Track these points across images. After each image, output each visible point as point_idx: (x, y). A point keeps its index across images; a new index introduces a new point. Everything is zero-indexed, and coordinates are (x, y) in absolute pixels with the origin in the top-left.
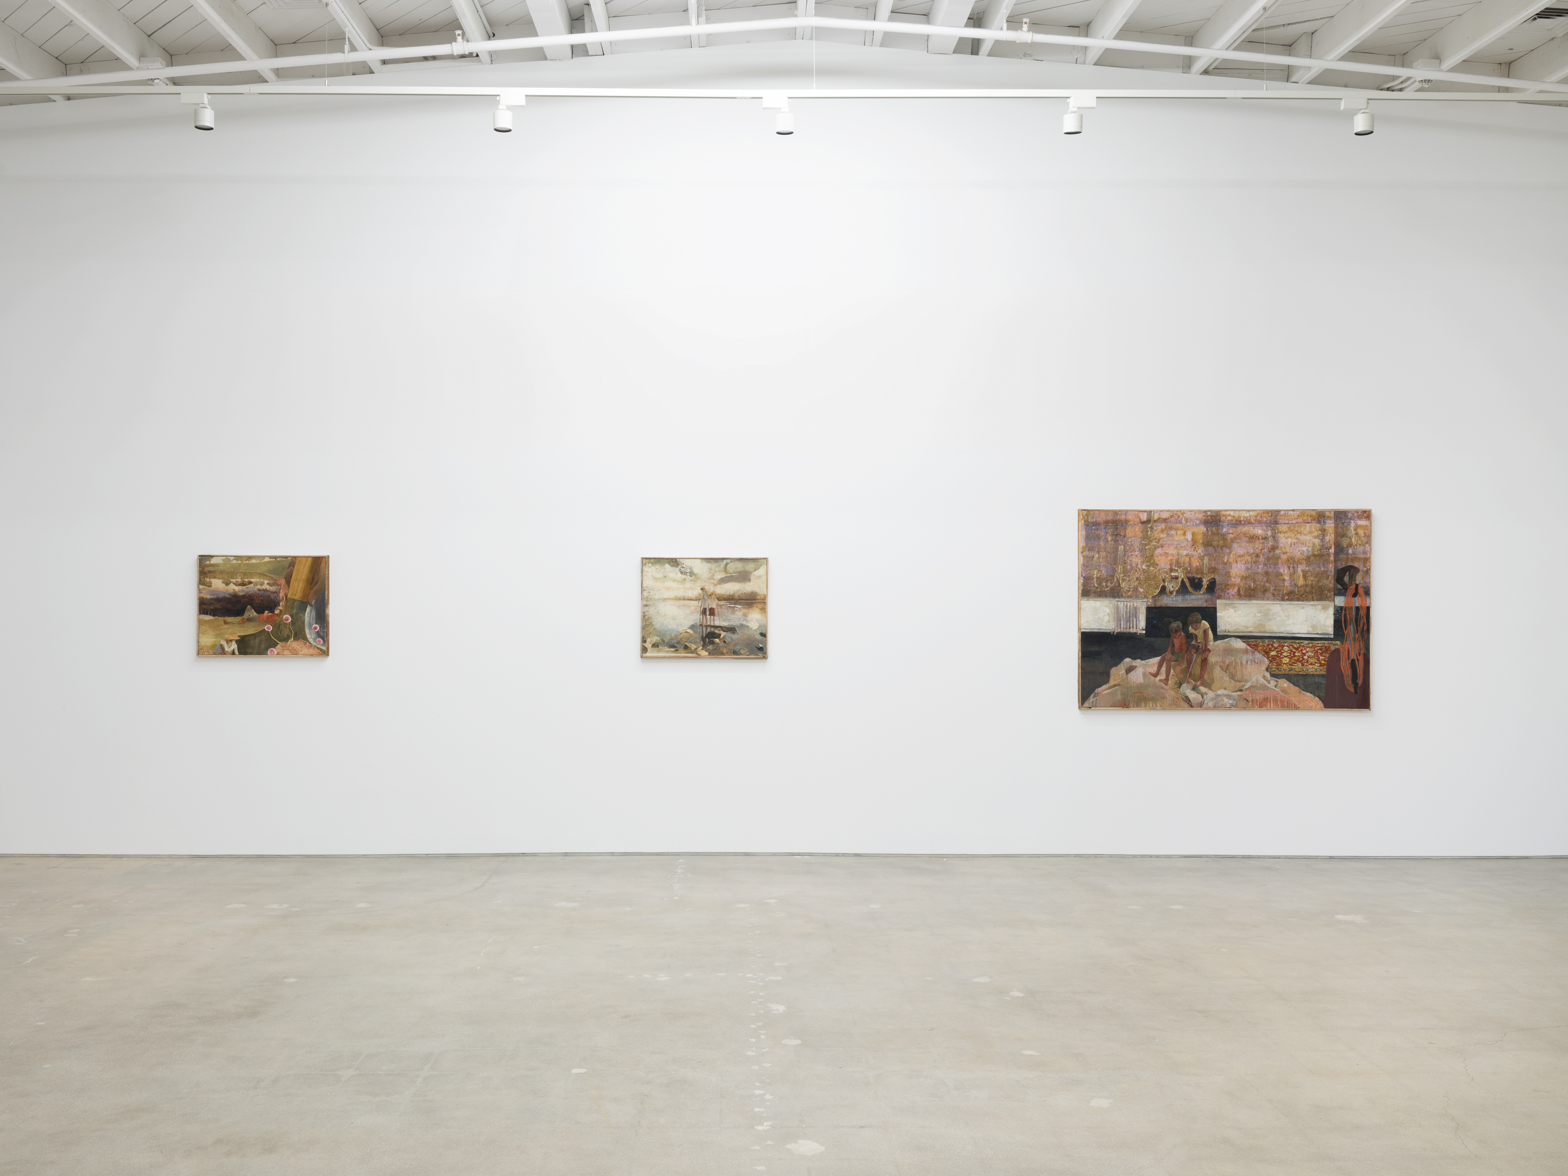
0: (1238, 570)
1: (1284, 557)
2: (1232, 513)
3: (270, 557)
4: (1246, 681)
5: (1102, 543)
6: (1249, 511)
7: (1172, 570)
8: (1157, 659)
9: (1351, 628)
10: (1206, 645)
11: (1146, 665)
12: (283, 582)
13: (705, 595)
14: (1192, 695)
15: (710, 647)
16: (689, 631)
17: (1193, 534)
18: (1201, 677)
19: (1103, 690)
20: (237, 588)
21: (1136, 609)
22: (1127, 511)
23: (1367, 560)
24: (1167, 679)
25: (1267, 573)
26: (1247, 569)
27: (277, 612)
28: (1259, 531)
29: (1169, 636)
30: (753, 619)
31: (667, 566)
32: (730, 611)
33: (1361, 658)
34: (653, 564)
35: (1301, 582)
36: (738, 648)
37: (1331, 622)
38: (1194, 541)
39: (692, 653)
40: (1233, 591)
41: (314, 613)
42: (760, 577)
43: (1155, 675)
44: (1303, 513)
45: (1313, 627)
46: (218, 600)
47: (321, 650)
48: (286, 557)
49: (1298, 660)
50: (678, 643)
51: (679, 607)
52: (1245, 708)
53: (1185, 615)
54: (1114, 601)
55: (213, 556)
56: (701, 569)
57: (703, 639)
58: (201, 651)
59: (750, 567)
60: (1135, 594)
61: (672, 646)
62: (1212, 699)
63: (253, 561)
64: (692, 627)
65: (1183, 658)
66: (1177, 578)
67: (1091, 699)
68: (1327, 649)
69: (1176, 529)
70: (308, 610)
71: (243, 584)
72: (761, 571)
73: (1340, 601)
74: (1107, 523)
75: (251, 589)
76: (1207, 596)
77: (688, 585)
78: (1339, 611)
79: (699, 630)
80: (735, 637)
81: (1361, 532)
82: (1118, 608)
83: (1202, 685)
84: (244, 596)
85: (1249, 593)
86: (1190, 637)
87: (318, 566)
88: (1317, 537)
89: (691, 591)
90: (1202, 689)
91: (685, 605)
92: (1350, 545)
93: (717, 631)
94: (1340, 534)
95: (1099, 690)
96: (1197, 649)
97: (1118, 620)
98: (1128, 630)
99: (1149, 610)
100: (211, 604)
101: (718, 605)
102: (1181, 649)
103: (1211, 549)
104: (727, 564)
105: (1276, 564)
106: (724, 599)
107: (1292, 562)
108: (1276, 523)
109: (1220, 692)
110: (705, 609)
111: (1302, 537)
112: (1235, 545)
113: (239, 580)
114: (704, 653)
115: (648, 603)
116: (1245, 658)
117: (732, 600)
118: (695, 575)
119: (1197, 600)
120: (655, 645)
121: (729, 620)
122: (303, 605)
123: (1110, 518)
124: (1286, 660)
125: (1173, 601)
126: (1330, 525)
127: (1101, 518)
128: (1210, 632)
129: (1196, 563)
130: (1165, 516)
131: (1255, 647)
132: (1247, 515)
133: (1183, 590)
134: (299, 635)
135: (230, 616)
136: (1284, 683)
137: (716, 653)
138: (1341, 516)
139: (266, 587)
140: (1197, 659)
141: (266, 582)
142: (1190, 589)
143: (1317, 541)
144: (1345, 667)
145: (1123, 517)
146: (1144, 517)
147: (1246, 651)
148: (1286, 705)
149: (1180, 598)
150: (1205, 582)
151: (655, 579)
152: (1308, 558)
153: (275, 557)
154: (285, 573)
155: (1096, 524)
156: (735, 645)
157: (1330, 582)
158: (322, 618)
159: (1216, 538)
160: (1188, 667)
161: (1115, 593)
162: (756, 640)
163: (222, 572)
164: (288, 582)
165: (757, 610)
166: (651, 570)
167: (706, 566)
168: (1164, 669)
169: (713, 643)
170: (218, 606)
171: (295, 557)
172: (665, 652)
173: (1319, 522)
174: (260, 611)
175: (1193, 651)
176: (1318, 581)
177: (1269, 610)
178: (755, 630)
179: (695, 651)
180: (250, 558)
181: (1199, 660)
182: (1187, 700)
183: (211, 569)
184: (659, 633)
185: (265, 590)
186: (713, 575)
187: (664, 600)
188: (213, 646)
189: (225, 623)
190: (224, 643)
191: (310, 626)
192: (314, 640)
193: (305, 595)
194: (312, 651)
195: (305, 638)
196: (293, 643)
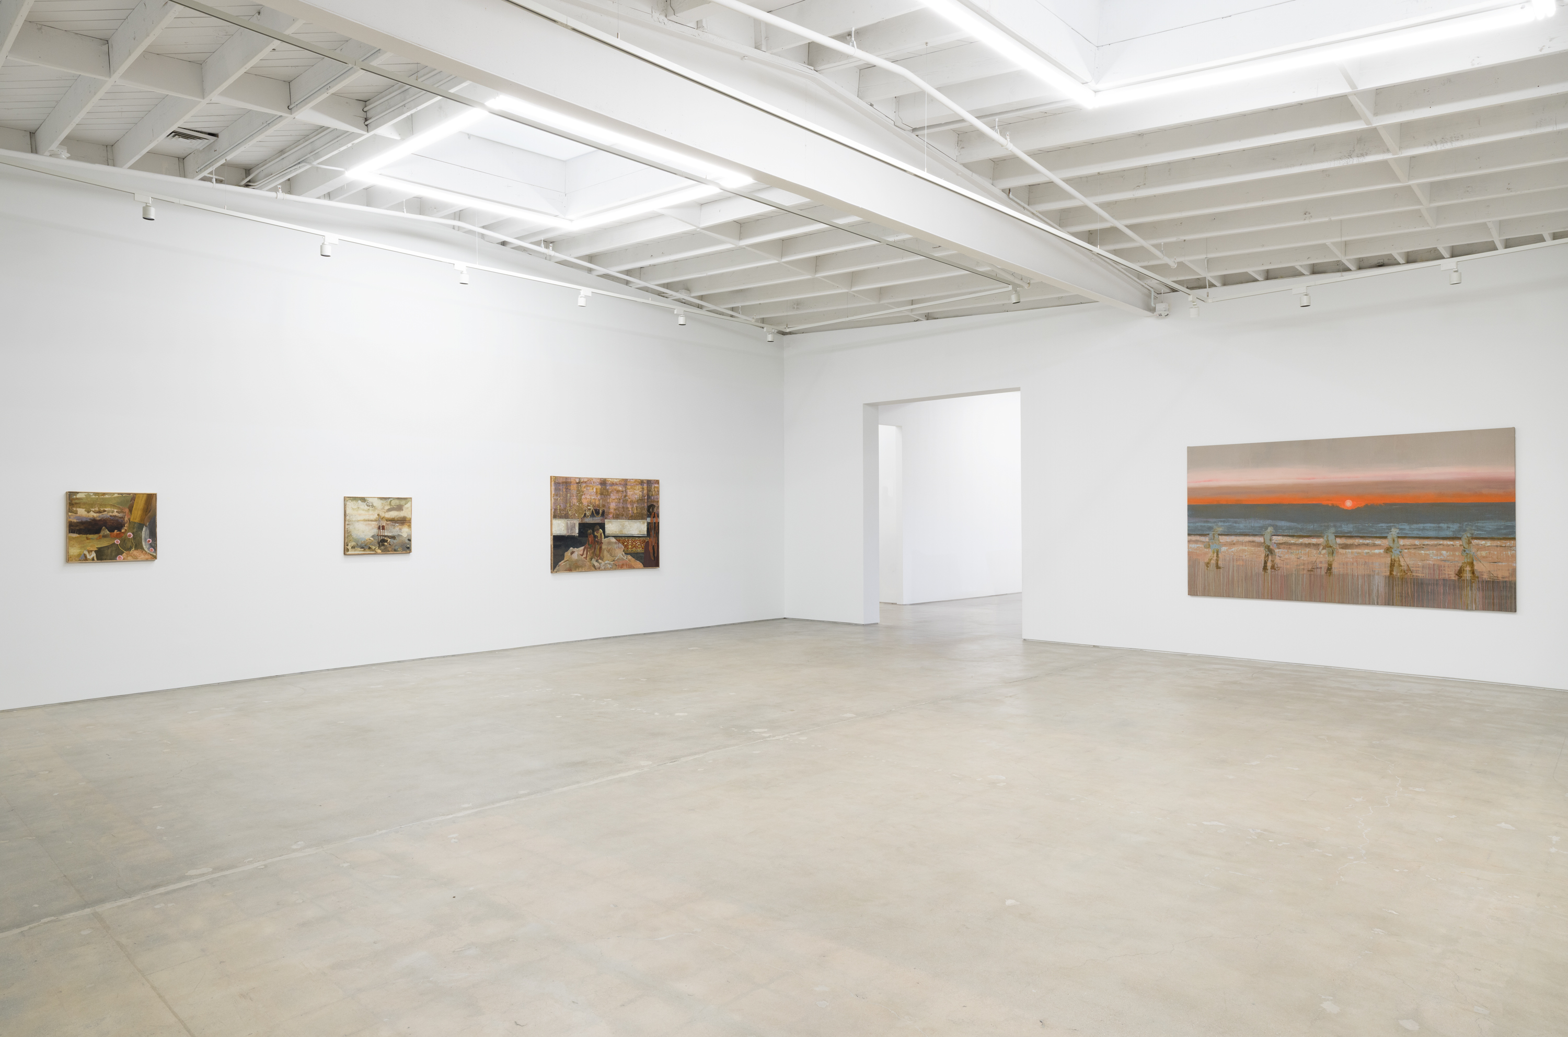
0: (613, 505)
1: (629, 500)
2: (610, 480)
3: (118, 493)
4: (616, 557)
5: (561, 493)
6: (616, 479)
7: (588, 506)
8: (582, 548)
9: (653, 532)
10: (601, 541)
11: (578, 551)
12: (125, 510)
13: (380, 518)
14: (596, 564)
15: (382, 548)
16: (371, 538)
17: (596, 489)
18: (599, 555)
19: (562, 563)
20: (93, 515)
21: (574, 524)
22: (571, 477)
23: (658, 502)
24: (586, 557)
25: (623, 507)
26: (616, 505)
27: (123, 531)
28: (620, 488)
29: (587, 537)
30: (404, 532)
31: (360, 502)
32: (393, 527)
33: (656, 545)
34: (352, 500)
35: (635, 512)
36: (397, 547)
37: (646, 529)
38: (597, 492)
39: (373, 551)
40: (611, 516)
41: (148, 531)
42: (408, 508)
43: (582, 555)
44: (636, 480)
45: (640, 531)
46: (82, 523)
47: (153, 555)
48: (129, 494)
49: (634, 546)
50: (365, 545)
51: (366, 525)
52: (615, 569)
53: (593, 526)
54: (566, 520)
55: (79, 493)
56: (378, 503)
57: (379, 543)
58: (69, 559)
59: (403, 502)
60: (573, 517)
61: (362, 548)
62: (604, 565)
63: (106, 496)
64: (373, 536)
65: (592, 547)
66: (590, 509)
67: (557, 568)
68: (645, 541)
69: (590, 487)
70: (144, 529)
71: (98, 512)
72: (408, 505)
73: (649, 520)
74: (563, 483)
75: (106, 515)
76: (601, 518)
77: (371, 512)
78: (648, 524)
79: (377, 538)
80: (395, 541)
81: (656, 490)
82: (567, 523)
83: (600, 559)
84: (99, 520)
85: (617, 517)
86: (595, 537)
87: (151, 500)
88: (641, 491)
89: (372, 516)
90: (600, 561)
91: (369, 524)
92: (652, 495)
93: (386, 539)
94: (649, 490)
95: (560, 563)
96: (598, 542)
97: (568, 529)
98: (571, 534)
99: (580, 524)
100: (77, 526)
101: (386, 524)
102: (592, 543)
103: (603, 496)
104: (391, 501)
105: (626, 503)
106: (390, 521)
107: (632, 502)
108: (626, 485)
109: (606, 562)
110: (380, 526)
111: (635, 491)
112: (612, 495)
113: (94, 509)
114: (379, 551)
115: (350, 523)
116: (615, 546)
117: (393, 521)
118: (375, 507)
119: (597, 520)
120: (353, 547)
121: (392, 532)
122: (140, 526)
123: (564, 480)
124: (630, 547)
125: (589, 520)
126: (645, 486)
127: (561, 481)
128: (603, 534)
129: (597, 503)
130: (585, 480)
131: (619, 541)
132: (616, 481)
133: (592, 515)
134: (138, 547)
135: (90, 534)
136: (630, 557)
137: (386, 551)
138: (649, 482)
139: (118, 514)
140: (598, 547)
141: (114, 511)
142: (595, 514)
143: (641, 493)
144: (651, 548)
145: (569, 480)
146: (578, 481)
147: (616, 543)
148: (630, 567)
149: (591, 519)
150: (601, 512)
151: (353, 509)
152: (638, 500)
153: (121, 494)
154: (128, 505)
155: (559, 483)
156: (395, 546)
157: (645, 512)
158: (153, 534)
159: (605, 491)
160: (594, 551)
161: (566, 516)
162: (406, 543)
163: (83, 504)
164: (131, 511)
165: (406, 526)
166: (350, 504)
167: (380, 502)
168: (585, 552)
169: (383, 545)
170: (82, 527)
172: (359, 551)
173: (641, 485)
174: (111, 531)
175: (596, 543)
176: (641, 511)
177: (624, 524)
178: (406, 538)
179: (374, 550)
180: (105, 494)
181: (599, 547)
182: (594, 566)
183: (77, 501)
184: (355, 540)
185: (115, 516)
186: (384, 507)
187: (358, 521)
188: (79, 555)
189: (87, 539)
190: (86, 553)
191: (146, 539)
192: (148, 549)
193: (142, 519)
194: (147, 557)
195: (142, 548)
196: (134, 552)
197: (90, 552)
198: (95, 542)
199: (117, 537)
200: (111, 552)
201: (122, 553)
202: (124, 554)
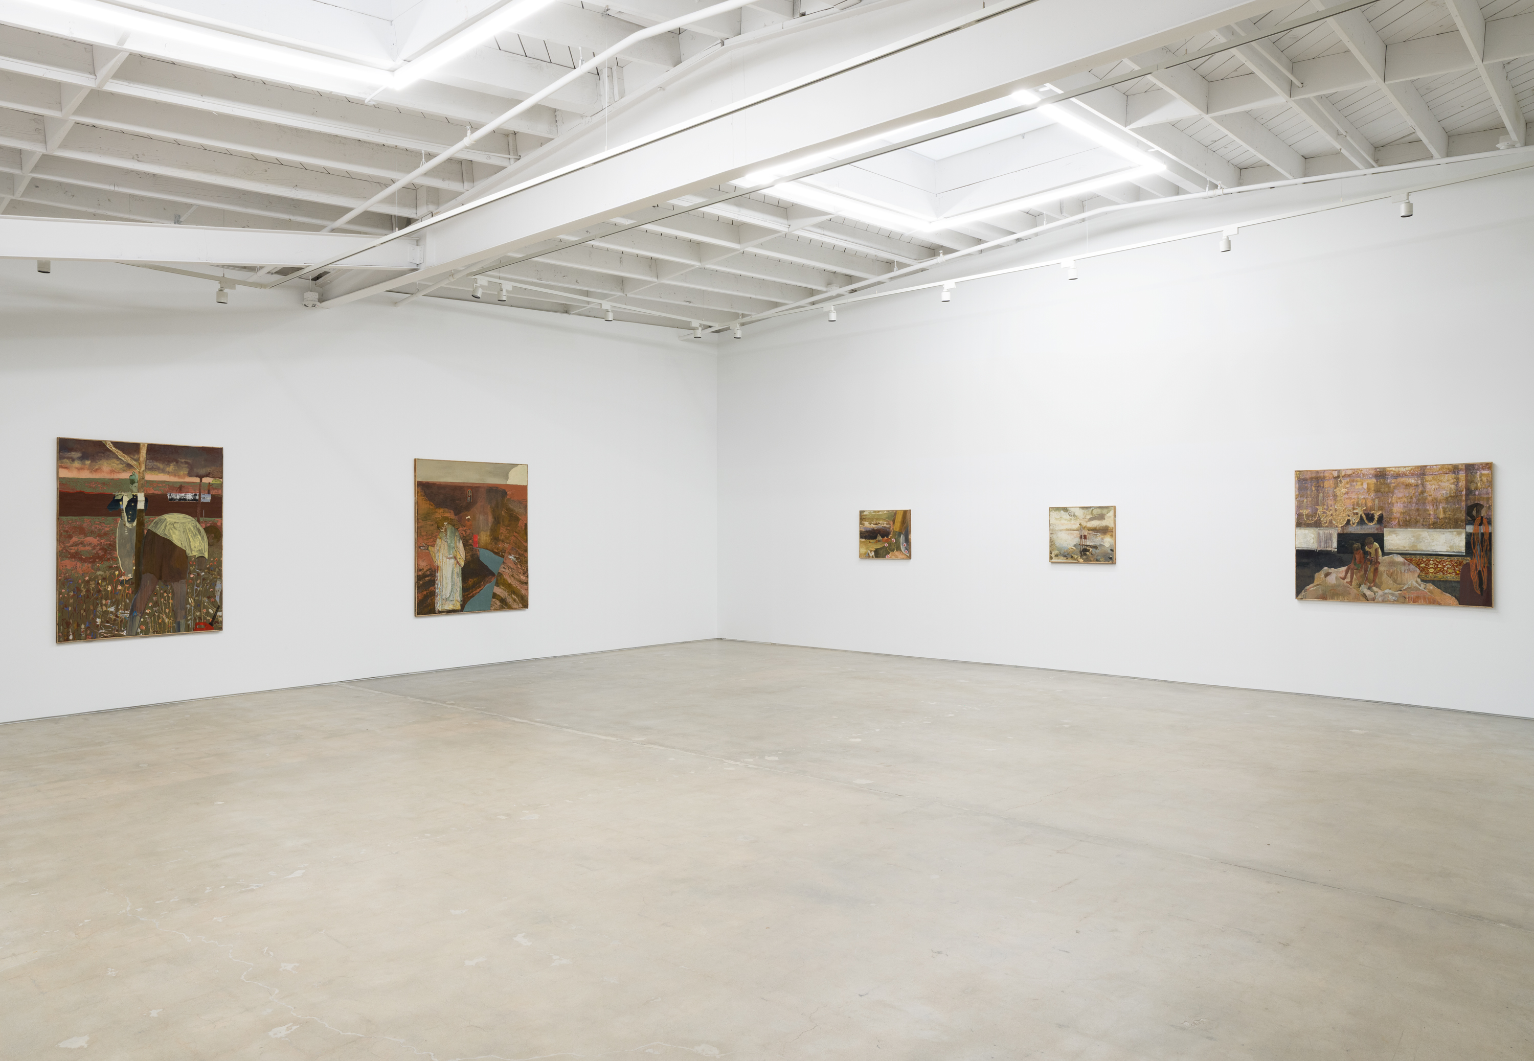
0: (1398, 508)
1: (1430, 498)
2: (1394, 469)
3: (887, 511)
4: (1405, 584)
5: (1309, 492)
6: (1405, 467)
7: (1354, 509)
8: (1344, 568)
9: (1478, 548)
10: (1377, 559)
11: (1337, 572)
12: (892, 523)
13: (1081, 527)
14: (1368, 593)
15: (1084, 557)
16: (1073, 548)
17: (1368, 484)
18: (1374, 581)
19: (1311, 588)
20: (874, 526)
21: (1331, 534)
22: (1324, 471)
23: (1490, 499)
24: (1351, 581)
25: (1418, 510)
26: (1405, 507)
27: (890, 537)
28: (1412, 481)
29: (1352, 553)
30: (1107, 541)
31: (1062, 512)
32: (1095, 536)
33: (1485, 570)
34: (1055, 511)
35: (1442, 516)
36: (1098, 558)
37: (1463, 543)
38: (1369, 489)
39: (1075, 560)
40: (1395, 522)
41: (904, 538)
42: (1110, 517)
43: (1344, 579)
44: (1443, 466)
45: (1451, 547)
46: (868, 532)
47: (908, 556)
48: (893, 511)
49: (1440, 571)
50: (1068, 554)
51: (1068, 534)
52: (1403, 603)
53: (1363, 539)
54: (1317, 530)
55: (865, 511)
56: (1079, 513)
57: (1081, 552)
58: (862, 556)
59: (1105, 511)
60: (1330, 525)
61: (1065, 556)
62: (1381, 596)
63: (880, 513)
64: (1075, 546)
65: (1362, 567)
66: (1357, 514)
67: (1303, 593)
68: (1461, 563)
69: (1357, 481)
70: (901, 536)
71: (876, 524)
72: (1111, 513)
73: (1470, 529)
74: (1312, 478)
75: (880, 526)
76: (1378, 526)
77: (1073, 522)
78: (1469, 536)
79: (1079, 547)
80: (1097, 551)
81: (1484, 479)
82: (1319, 534)
83: (1374, 586)
84: (877, 530)
85: (1406, 524)
86: (1366, 553)
87: (906, 515)
88: (1453, 483)
89: (1074, 525)
90: (1375, 589)
91: (1071, 533)
92: (1477, 488)
93: (1088, 548)
94: (1469, 481)
95: (1307, 587)
96: (1371, 561)
97: (1319, 542)
98: (1325, 549)
99: (1339, 535)
100: (864, 534)
101: (1088, 533)
102: (1360, 562)
103: (1379, 494)
104: (1093, 510)
105: (1424, 503)
106: (1092, 530)
107: (1436, 502)
108: (1424, 474)
109: (1386, 591)
110: (1081, 535)
111: (1442, 484)
112: (1396, 491)
113: (875, 522)
114: (1081, 560)
115: (1053, 532)
116: (1403, 568)
117: (1095, 530)
118: (1076, 516)
119: (1371, 528)
120: (1056, 556)
121: (1094, 542)
122: (899, 534)
123: (1314, 475)
124: (1432, 570)
125: (1354, 529)
126: (1462, 475)
127: (1308, 476)
128: (1380, 550)
129: (1370, 504)
130: (1349, 473)
131: (1410, 561)
132: (1404, 470)
133: (1361, 522)
134: (898, 549)
135: (872, 539)
136: (1431, 587)
137: (1088, 561)
138: (1470, 468)
139: (885, 525)
140: (1371, 569)
141: (885, 523)
142: (1366, 521)
143: (1453, 486)
144: (1474, 576)
145: (1322, 475)
146: (1336, 474)
147: (1404, 564)
148: (1432, 602)
149: (1359, 527)
150: (1376, 517)
151: (1056, 519)
152: (1447, 498)
153: (889, 511)
154: (892, 518)
155: (1305, 480)
156: (1097, 556)
157: (1462, 515)
158: (907, 538)
159: (1383, 486)
160: (1365, 574)
161: (1317, 524)
162: (1108, 553)
163: (868, 518)
164: (894, 523)
165: (1109, 536)
166: (1055, 514)
167: (1082, 511)
168: (1349, 575)
169: (1086, 555)
170: (868, 534)
171: (896, 511)
172: (1062, 559)
173: (1454, 473)
174: (883, 537)
175: (1369, 563)
176: (1454, 515)
177: (1420, 535)
178: (1108, 548)
179: (1076, 559)
180: (879, 511)
181: (1372, 569)
182: (1365, 596)
183: (865, 517)
184: (1058, 549)
186: (1086, 516)
187: (1061, 530)
188: (865, 553)
189: (870, 542)
190: (869, 552)
191: (903, 544)
192: (904, 551)
193: (901, 529)
194: (903, 556)
195: (901, 550)
196: (896, 553)
197: (871, 551)
198: (874, 545)
199: (886, 541)
200: (883, 552)
201: (889, 553)
202: (890, 554)
